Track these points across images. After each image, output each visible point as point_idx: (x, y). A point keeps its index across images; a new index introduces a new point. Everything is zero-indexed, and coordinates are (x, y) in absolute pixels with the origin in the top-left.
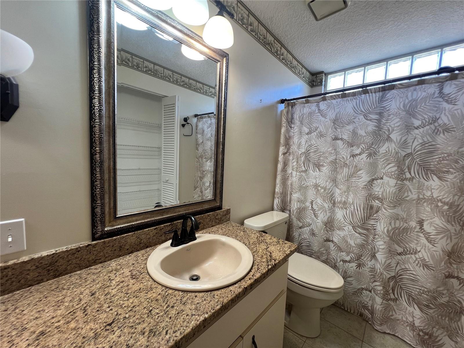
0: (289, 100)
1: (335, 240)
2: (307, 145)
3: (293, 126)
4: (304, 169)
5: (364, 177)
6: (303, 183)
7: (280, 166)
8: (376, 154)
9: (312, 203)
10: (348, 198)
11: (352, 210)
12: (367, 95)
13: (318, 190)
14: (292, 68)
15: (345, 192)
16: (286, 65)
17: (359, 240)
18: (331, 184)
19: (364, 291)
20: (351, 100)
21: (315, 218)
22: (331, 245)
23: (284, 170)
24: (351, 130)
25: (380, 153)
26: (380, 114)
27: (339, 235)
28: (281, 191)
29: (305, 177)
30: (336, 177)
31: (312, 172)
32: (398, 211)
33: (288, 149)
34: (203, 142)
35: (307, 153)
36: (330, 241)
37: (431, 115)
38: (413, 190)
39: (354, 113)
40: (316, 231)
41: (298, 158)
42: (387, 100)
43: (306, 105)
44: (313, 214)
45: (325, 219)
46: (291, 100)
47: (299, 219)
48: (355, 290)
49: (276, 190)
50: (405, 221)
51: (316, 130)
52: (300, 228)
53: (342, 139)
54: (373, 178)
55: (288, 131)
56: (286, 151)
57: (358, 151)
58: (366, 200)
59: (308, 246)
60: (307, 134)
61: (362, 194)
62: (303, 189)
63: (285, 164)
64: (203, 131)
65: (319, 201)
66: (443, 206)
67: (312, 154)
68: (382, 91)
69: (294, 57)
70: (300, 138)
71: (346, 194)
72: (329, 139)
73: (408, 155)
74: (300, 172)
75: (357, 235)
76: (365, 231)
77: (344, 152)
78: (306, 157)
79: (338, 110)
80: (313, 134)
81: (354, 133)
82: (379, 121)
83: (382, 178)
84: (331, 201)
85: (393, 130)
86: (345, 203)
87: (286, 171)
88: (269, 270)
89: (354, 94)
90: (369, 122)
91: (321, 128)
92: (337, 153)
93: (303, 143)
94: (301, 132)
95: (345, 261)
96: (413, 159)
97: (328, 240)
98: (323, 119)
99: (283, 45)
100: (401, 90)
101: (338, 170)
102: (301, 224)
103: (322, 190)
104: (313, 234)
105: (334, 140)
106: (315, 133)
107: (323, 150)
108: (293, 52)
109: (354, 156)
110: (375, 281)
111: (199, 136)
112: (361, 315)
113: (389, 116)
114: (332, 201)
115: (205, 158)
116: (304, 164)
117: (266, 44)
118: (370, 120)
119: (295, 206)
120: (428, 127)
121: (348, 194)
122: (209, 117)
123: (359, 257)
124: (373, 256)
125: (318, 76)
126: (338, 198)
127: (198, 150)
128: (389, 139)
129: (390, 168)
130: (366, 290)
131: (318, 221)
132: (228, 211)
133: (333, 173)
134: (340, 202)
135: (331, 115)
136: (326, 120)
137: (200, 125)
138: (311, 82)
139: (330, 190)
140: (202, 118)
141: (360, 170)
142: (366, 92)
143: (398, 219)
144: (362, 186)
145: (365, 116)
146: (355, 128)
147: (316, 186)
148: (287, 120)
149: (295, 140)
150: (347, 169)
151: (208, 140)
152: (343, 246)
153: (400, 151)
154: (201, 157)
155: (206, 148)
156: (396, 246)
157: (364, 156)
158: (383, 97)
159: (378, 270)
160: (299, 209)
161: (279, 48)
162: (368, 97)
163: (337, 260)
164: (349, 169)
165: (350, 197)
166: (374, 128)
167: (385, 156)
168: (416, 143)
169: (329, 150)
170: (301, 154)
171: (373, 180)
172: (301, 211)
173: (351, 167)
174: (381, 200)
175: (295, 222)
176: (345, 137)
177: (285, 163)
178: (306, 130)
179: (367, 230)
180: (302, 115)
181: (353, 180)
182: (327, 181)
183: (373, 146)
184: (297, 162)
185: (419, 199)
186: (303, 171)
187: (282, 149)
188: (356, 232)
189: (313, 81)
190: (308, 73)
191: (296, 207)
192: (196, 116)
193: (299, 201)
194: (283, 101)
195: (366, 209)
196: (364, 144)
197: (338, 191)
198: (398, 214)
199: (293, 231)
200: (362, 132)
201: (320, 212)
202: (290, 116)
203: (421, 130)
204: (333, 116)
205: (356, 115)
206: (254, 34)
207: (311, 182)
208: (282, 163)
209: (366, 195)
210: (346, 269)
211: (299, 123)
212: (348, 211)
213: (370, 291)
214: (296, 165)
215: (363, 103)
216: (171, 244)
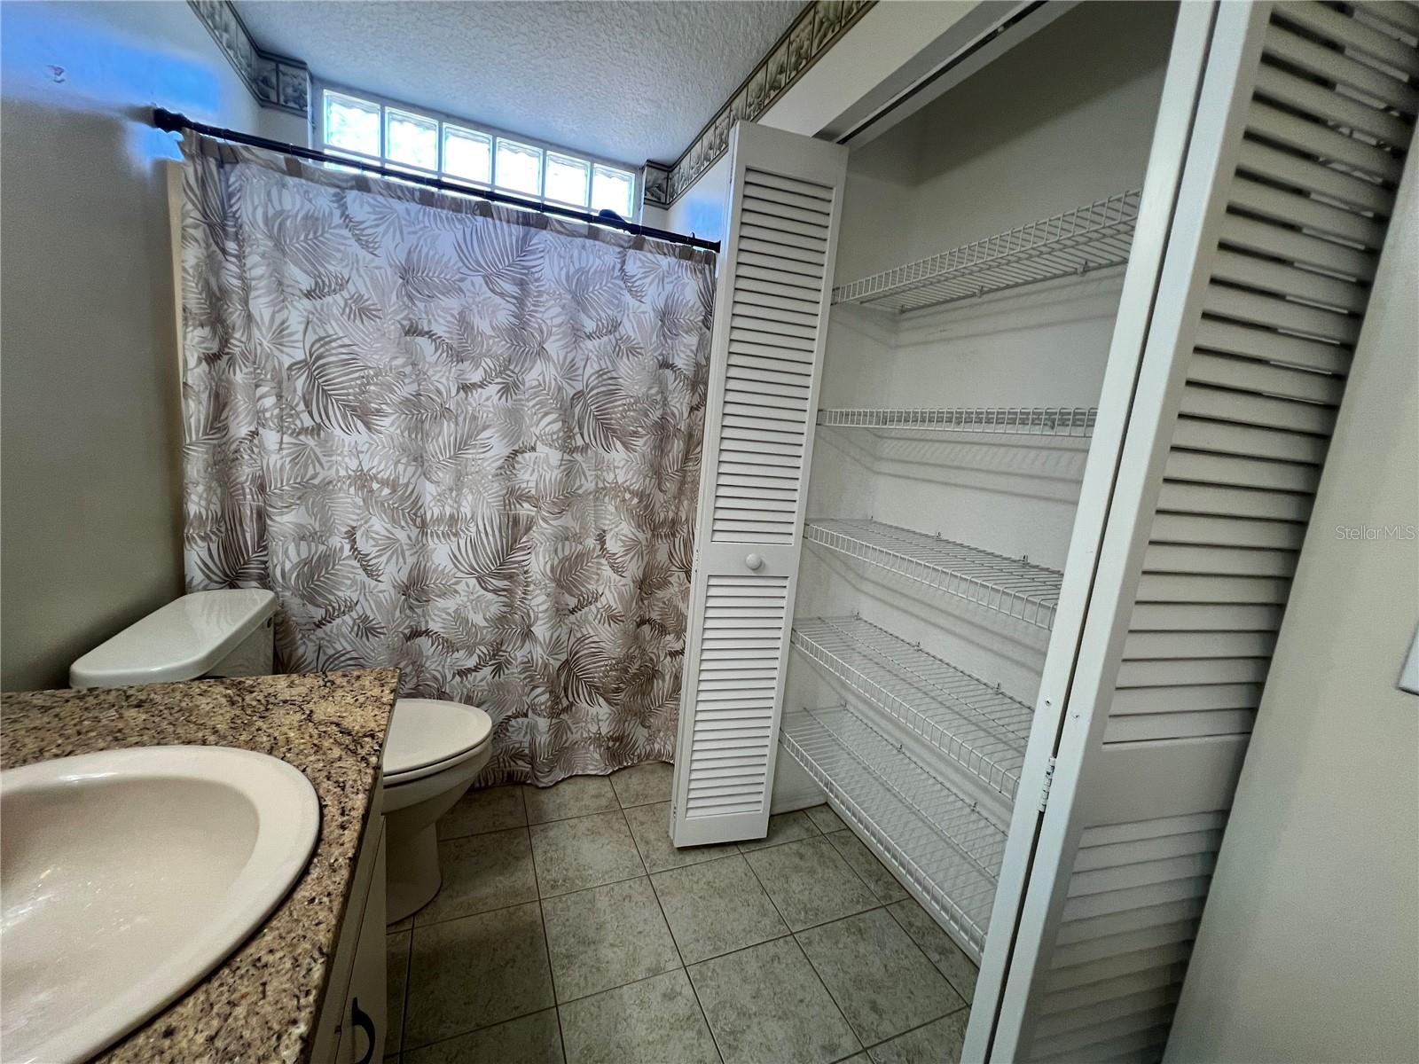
0: (201, 128)
1: (435, 626)
2: (311, 337)
3: (230, 246)
4: (308, 422)
5: (494, 447)
6: (311, 472)
7: (195, 411)
8: (518, 387)
9: (351, 535)
10: (460, 506)
11: (473, 535)
12: (490, 220)
13: (371, 491)
15: (451, 490)
17: (494, 605)
18: (411, 469)
19: (513, 722)
20: (450, 220)
21: (368, 581)
22: (424, 642)
23: (218, 423)
24: (455, 313)
25: (527, 385)
26: (522, 284)
27: (444, 610)
28: (216, 507)
29: (318, 450)
30: (423, 448)
31: (338, 431)
32: (567, 521)
33: (225, 342)
35: (313, 366)
36: (420, 634)
37: (609, 312)
38: (588, 473)
39: (461, 264)
40: (378, 619)
41: (280, 384)
42: (534, 252)
44: (360, 571)
45: (403, 577)
46: (214, 132)
47: (310, 597)
49: (192, 508)
50: (578, 538)
51: (341, 287)
52: (319, 625)
53: (430, 335)
54: (516, 448)
55: (212, 265)
56: (215, 349)
57: (476, 377)
58: (504, 505)
60: (309, 295)
61: (496, 489)
62: (314, 491)
63: (220, 402)
65: (379, 525)
66: (631, 499)
67: (333, 372)
68: (523, 224)
70: (279, 305)
71: (454, 494)
72: (392, 328)
73: (579, 395)
74: (297, 433)
75: (490, 596)
76: (506, 583)
77: (440, 376)
78: (312, 379)
79: (412, 240)
80: (329, 299)
81: (464, 323)
82: (520, 302)
83: (533, 449)
84: (414, 521)
85: (550, 333)
86: (453, 520)
87: (226, 428)
89: (457, 206)
90: (498, 299)
91: (359, 285)
92: (420, 376)
93: (295, 323)
94: (280, 283)
95: (463, 673)
96: (586, 406)
97: (416, 634)
98: (365, 254)
100: (562, 237)
101: (427, 426)
102: (319, 613)
103: (386, 491)
104: (368, 631)
105: (407, 333)
106: (338, 297)
107: (374, 360)
109: (466, 388)
110: (534, 688)
112: (511, 777)
113: (540, 294)
114: (419, 520)
116: (308, 405)
118: (502, 295)
119: (286, 557)
120: (605, 339)
121: (460, 494)
123: (497, 649)
124: (527, 634)
125: (282, 68)
126: (432, 510)
128: (541, 352)
129: (549, 424)
130: (515, 718)
131: (381, 586)
133: (413, 436)
134: (439, 520)
135: (393, 249)
136: (377, 262)
138: (257, 80)
139: (410, 488)
141: (485, 428)
143: (567, 539)
144: (493, 471)
145: (488, 281)
146: (464, 307)
147: (362, 480)
148: (203, 213)
149: (255, 307)
150: (452, 425)
152: (456, 634)
153: (565, 385)
156: (566, 595)
157: (493, 389)
158: (525, 240)
159: (540, 661)
160: (307, 562)
162: (491, 227)
163: (444, 677)
164: (457, 424)
165: (464, 503)
166: (512, 320)
167: (536, 394)
168: (589, 371)
169: (395, 363)
170: (290, 368)
171: (515, 453)
172: (316, 572)
173: (461, 419)
174: (534, 501)
175: (297, 610)
176: (439, 330)
177: (217, 395)
178: (306, 283)
179: (510, 577)
181: (470, 454)
182: (399, 461)
183: (512, 367)
184: (279, 397)
185: (597, 490)
186: (304, 431)
188: (486, 589)
189: (267, 82)
190: (244, 40)
191: (295, 559)
193: (303, 538)
194: (164, 120)
195: (504, 527)
196: (490, 357)
197: (429, 491)
198: (567, 528)
199: (293, 642)
200: (482, 325)
201: (384, 559)
202: (215, 200)
203: (596, 342)
204: (398, 256)
205: (465, 270)
207: (345, 465)
208: (205, 396)
209: (505, 492)
210: (469, 691)
211: (271, 244)
212: (462, 543)
213: (526, 715)
214: (275, 406)
215: (481, 243)
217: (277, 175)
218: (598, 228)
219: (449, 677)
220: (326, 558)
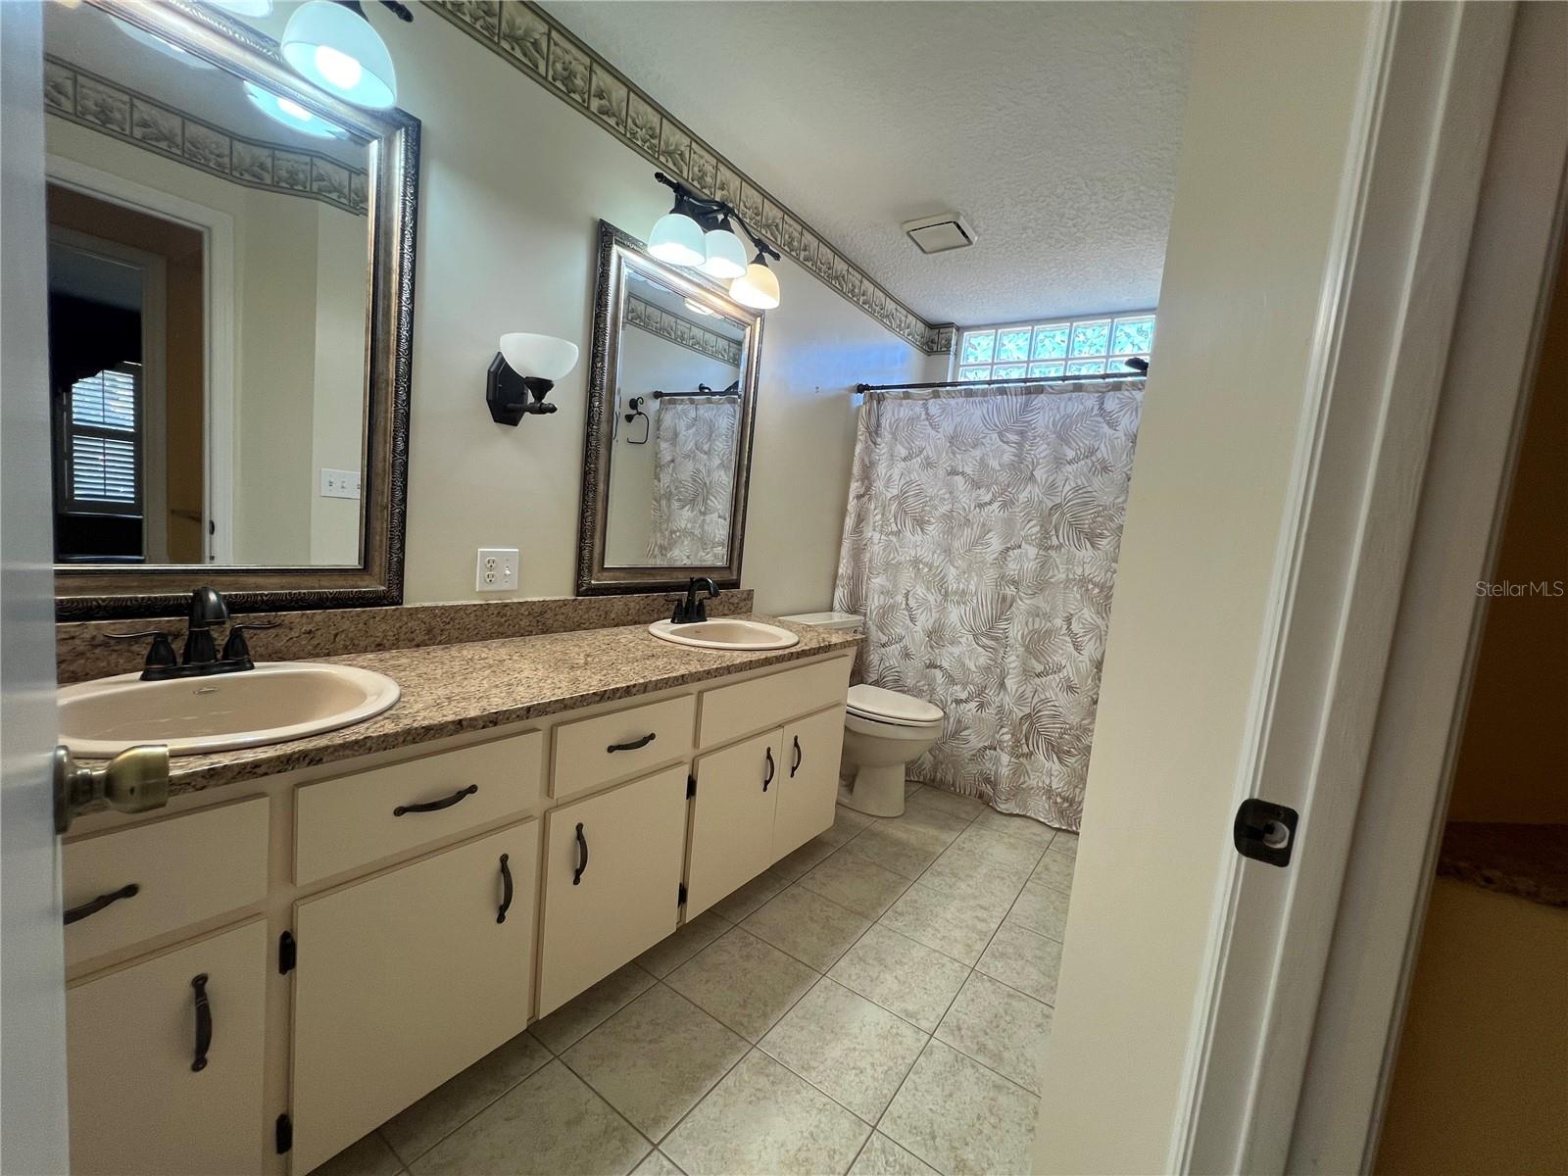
0: (873, 388)
1: (945, 665)
2: (903, 482)
3: (879, 440)
4: (895, 529)
5: (996, 544)
6: (892, 556)
7: (849, 522)
8: (1014, 504)
9: (907, 596)
10: (969, 583)
11: (975, 605)
12: (1005, 397)
13: (919, 569)
14: (884, 317)
15: (965, 573)
16: (872, 314)
17: (983, 659)
18: (942, 558)
19: (987, 752)
20: (981, 403)
21: (911, 624)
22: (938, 673)
23: (858, 529)
24: (978, 458)
25: (1021, 501)
26: (1022, 434)
27: (951, 654)
28: (850, 572)
29: (897, 544)
30: (951, 545)
31: (909, 534)
32: (1040, 602)
33: (868, 489)
34: (673, 461)
35: (901, 497)
36: (936, 667)
37: (1087, 442)
38: (1060, 566)
39: (984, 428)
40: (912, 650)
41: (885, 507)
42: (1032, 411)
43: (904, 402)
44: (908, 618)
45: (929, 625)
46: (878, 388)
47: (881, 628)
48: (973, 752)
49: (840, 571)
50: (1047, 617)
51: (921, 452)
52: (883, 646)
53: (963, 473)
54: (1008, 545)
55: (868, 451)
56: (862, 492)
57: (987, 498)
58: (996, 586)
59: (896, 681)
60: (904, 460)
61: (991, 573)
62: (891, 568)
63: (861, 519)
64: (676, 434)
65: (920, 590)
66: (1093, 589)
67: (911, 500)
69: (888, 295)
70: (890, 467)
71: (966, 576)
72: (941, 473)
73: (1057, 506)
74: (887, 535)
75: (980, 649)
76: (993, 642)
77: (966, 499)
78: (900, 504)
79: (959, 419)
80: (915, 460)
81: (983, 463)
82: (1020, 445)
83: (1020, 546)
84: (940, 591)
85: (1038, 464)
86: (963, 593)
87: (862, 532)
88: (820, 648)
89: (984, 393)
90: (1006, 446)
91: (929, 451)
92: (954, 499)
93: (896, 477)
94: (892, 456)
95: (958, 702)
96: (1063, 514)
97: (932, 666)
98: (933, 433)
99: (864, 275)
100: (1052, 396)
101: (955, 530)
102: (884, 639)
103: (926, 570)
104: (907, 655)
105: (949, 474)
106: (918, 459)
107: (930, 492)
108: (888, 287)
109: (981, 506)
110: (1002, 727)
111: (664, 445)
112: (981, 796)
113: (1035, 438)
114: (943, 591)
115: (679, 500)
116: (896, 519)
117: (832, 279)
118: (1007, 443)
119: (874, 603)
120: (1083, 462)
121: (969, 575)
122: (692, 402)
123: (981, 691)
124: (1002, 685)
125: (941, 330)
126: (953, 586)
127: (659, 481)
128: (1032, 478)
129: (1031, 528)
130: (990, 749)
131: (916, 629)
132: (750, 593)
133: (945, 537)
134: (956, 593)
135: (947, 427)
136: (939, 435)
137: (668, 419)
138: (927, 343)
139: (940, 569)
140: (673, 402)
141: (989, 531)
142: (1003, 392)
143: (1038, 616)
144: (991, 561)
145: (1000, 435)
146: (984, 454)
147: (916, 562)
148: (867, 428)
149: (881, 469)
150: (969, 530)
151: (687, 456)
152: (957, 674)
153: (1045, 500)
154: (669, 496)
155: (682, 476)
156: (1033, 661)
157: (996, 505)
158: (1026, 404)
159: (1007, 708)
160: (882, 607)
161: (857, 283)
162: (1006, 401)
163: (947, 701)
164: (972, 529)
165: (972, 582)
166: (1012, 458)
167: (1026, 507)
168: (1067, 488)
169: (941, 492)
170: (890, 499)
171: (1008, 549)
172: (887, 611)
173: (975, 526)
174: (1015, 583)
175: (876, 635)
176: (968, 470)
177: (859, 515)
178: (904, 452)
179: (996, 639)
180: (896, 420)
181: (978, 549)
182: (935, 552)
183: (1009, 490)
184: (883, 515)
185: (1068, 580)
186: (892, 533)
187: (855, 487)
188: (978, 644)
189: (933, 341)
190: (920, 325)
191: (877, 604)
192: (658, 395)
193: (882, 593)
194: (861, 389)
195: (994, 602)
196: (997, 484)
197: (952, 572)
198: (1038, 607)
199: (869, 651)
200: (994, 464)
201: (919, 612)
202: (873, 420)
203: (1075, 466)
204: (950, 430)
205: (986, 431)
206: (809, 264)
207: (906, 555)
208: (853, 516)
209: (996, 576)
210: (960, 715)
211: (890, 436)
212: (968, 609)
213: (995, 749)
214: (881, 519)
215: (998, 411)
216: (673, 622)
217: (899, 401)
218: (1081, 384)
219: (949, 703)
220: (892, 607)
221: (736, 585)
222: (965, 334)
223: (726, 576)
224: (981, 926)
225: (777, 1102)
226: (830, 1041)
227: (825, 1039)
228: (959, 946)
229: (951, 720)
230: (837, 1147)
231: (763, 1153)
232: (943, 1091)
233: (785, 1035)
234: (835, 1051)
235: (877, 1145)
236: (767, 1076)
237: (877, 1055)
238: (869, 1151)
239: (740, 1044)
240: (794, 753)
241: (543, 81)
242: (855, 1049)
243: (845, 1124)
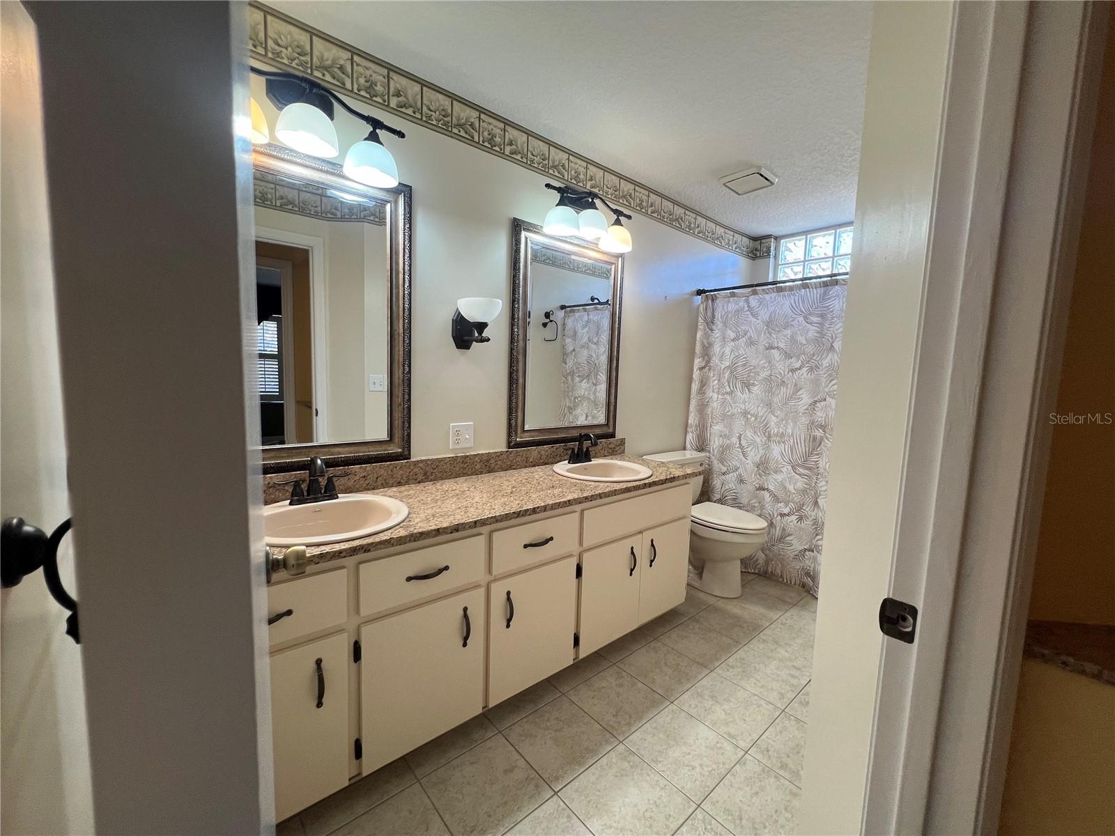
0: (708, 291)
1: (771, 488)
2: (733, 356)
3: (714, 327)
4: (728, 390)
5: (806, 399)
6: (727, 410)
7: (695, 387)
8: (818, 368)
9: (739, 438)
10: (787, 428)
11: (792, 443)
12: (808, 290)
13: (747, 419)
14: (714, 239)
15: (783, 420)
16: (705, 239)
17: (801, 483)
18: (765, 410)
19: (807, 553)
20: (789, 296)
21: (744, 458)
22: (766, 494)
23: (701, 391)
24: (789, 336)
25: (824, 367)
26: (822, 316)
27: (776, 480)
28: (697, 422)
29: (731, 401)
30: (771, 400)
31: (739, 393)
33: (708, 362)
34: (574, 350)
35: (732, 368)
36: (764, 490)
39: (792, 314)
40: (745, 476)
41: (720, 376)
42: (830, 298)
43: (731, 299)
44: (741, 454)
45: (757, 459)
46: (711, 291)
47: (722, 461)
48: (796, 553)
49: (690, 421)
51: (745, 334)
52: (724, 474)
53: (778, 348)
54: (816, 399)
55: (707, 336)
56: (703, 364)
57: (798, 365)
58: (808, 430)
59: (734, 499)
60: (733, 340)
61: (804, 420)
62: (727, 418)
63: (703, 384)
64: (575, 333)
65: (749, 434)
67: (740, 369)
68: (824, 286)
69: (717, 223)
70: (723, 346)
71: (784, 422)
72: (761, 348)
74: (723, 394)
75: (797, 477)
76: (807, 471)
77: (781, 367)
78: (731, 372)
79: (772, 309)
80: (741, 340)
81: (793, 339)
82: (821, 325)
83: (825, 400)
84: (764, 434)
85: (836, 337)
86: (782, 435)
87: (704, 393)
88: (667, 479)
89: (791, 289)
90: (810, 326)
91: (752, 333)
92: (772, 367)
93: (727, 353)
94: (724, 338)
95: (782, 515)
97: (762, 488)
98: (754, 320)
99: (698, 213)
101: (774, 389)
102: (724, 469)
103: (753, 419)
104: (741, 481)
105: (767, 349)
106: (744, 339)
107: (754, 362)
108: (716, 218)
109: (793, 371)
110: (817, 535)
111: (568, 340)
112: (804, 586)
113: (833, 318)
114: (767, 434)
115: (579, 376)
116: (729, 383)
117: (673, 222)
118: (811, 324)
119: (715, 443)
121: (787, 422)
122: (585, 310)
123: (800, 508)
125: (763, 241)
126: (774, 430)
127: (566, 364)
128: (832, 348)
129: (833, 385)
130: (809, 551)
131: (747, 462)
132: (623, 442)
133: (767, 394)
134: (777, 435)
135: (764, 315)
136: (758, 321)
137: (570, 322)
138: (752, 252)
139: (764, 418)
140: (573, 311)
141: (800, 389)
142: (805, 286)
144: (803, 412)
145: (806, 318)
146: (793, 333)
147: (745, 413)
148: (705, 319)
149: (717, 348)
150: (785, 389)
151: (583, 347)
152: (781, 495)
154: (572, 374)
155: (580, 361)
157: (805, 369)
158: (825, 293)
159: (820, 520)
160: (722, 446)
161: (693, 220)
162: (808, 293)
163: (773, 515)
164: (787, 388)
165: (789, 427)
166: (815, 334)
167: (828, 370)
169: (761, 362)
170: (724, 369)
171: (815, 402)
172: (724, 449)
173: (789, 386)
174: (823, 427)
175: (717, 466)
176: (782, 345)
177: (702, 381)
178: (732, 335)
179: (810, 469)
180: (726, 313)
181: (792, 403)
182: (759, 406)
183: (814, 358)
184: (719, 380)
186: (727, 393)
187: (698, 362)
188: (795, 472)
189: (756, 250)
190: (746, 240)
191: (717, 444)
192: (563, 307)
193: (721, 436)
194: (700, 292)
195: (807, 441)
196: (804, 354)
197: (774, 420)
199: (712, 478)
200: (801, 339)
201: (749, 449)
202: (709, 314)
204: (766, 317)
205: (794, 316)
206: (655, 215)
207: (737, 409)
208: (697, 382)
209: (808, 422)
210: (784, 525)
211: (721, 324)
212: (786, 447)
213: (813, 551)
214: (717, 384)
215: (803, 301)
216: (569, 463)
217: (727, 299)
219: (775, 516)
220: (729, 447)
221: (613, 435)
222: (782, 241)
223: (605, 430)
224: (795, 682)
225: (633, 779)
226: (673, 746)
227: (669, 744)
228: (775, 693)
229: (778, 529)
230: (672, 813)
231: (623, 808)
232: (751, 789)
233: (642, 737)
234: (675, 753)
235: (700, 816)
236: (628, 762)
237: (705, 759)
238: (694, 819)
239: (612, 740)
240: (651, 552)
241: (478, 145)
242: (689, 754)
243: (679, 799)
